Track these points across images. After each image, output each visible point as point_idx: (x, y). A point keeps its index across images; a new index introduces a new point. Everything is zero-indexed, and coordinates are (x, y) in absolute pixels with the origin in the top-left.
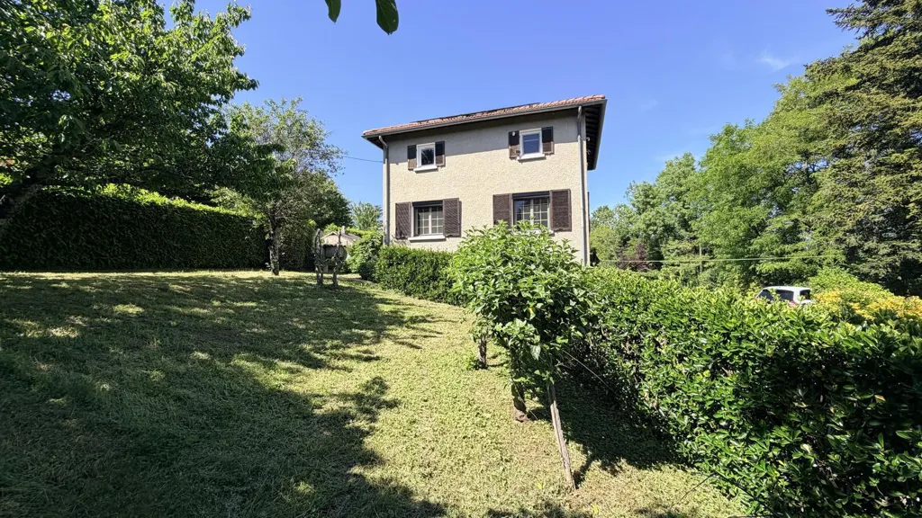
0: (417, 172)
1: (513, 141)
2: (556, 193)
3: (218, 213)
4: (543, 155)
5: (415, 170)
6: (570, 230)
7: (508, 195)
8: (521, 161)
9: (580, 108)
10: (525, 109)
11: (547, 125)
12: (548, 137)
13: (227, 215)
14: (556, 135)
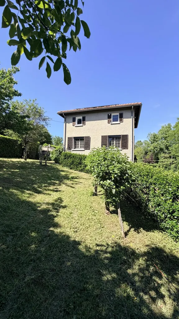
0: (76, 127)
1: (109, 117)
2: (123, 136)
3: (6, 138)
4: (119, 123)
5: (75, 126)
6: (128, 149)
7: (106, 136)
8: (112, 124)
9: (133, 107)
10: (114, 106)
11: (121, 112)
12: (121, 116)
13: (9, 139)
14: (124, 116)
